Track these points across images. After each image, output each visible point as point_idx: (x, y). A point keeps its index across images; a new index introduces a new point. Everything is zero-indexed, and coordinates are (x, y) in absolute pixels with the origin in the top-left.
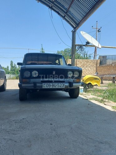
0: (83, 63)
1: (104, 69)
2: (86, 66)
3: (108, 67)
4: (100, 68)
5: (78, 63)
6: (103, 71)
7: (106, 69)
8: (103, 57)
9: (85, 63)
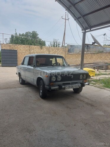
0: (55, 50)
1: (72, 57)
2: (57, 53)
3: (77, 56)
4: (68, 56)
5: (51, 50)
6: (71, 58)
7: (74, 57)
8: (71, 46)
9: (56, 50)
